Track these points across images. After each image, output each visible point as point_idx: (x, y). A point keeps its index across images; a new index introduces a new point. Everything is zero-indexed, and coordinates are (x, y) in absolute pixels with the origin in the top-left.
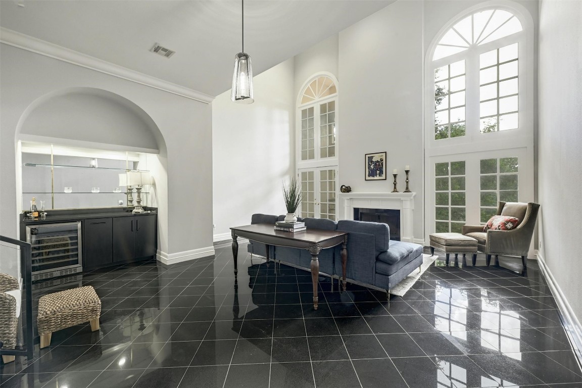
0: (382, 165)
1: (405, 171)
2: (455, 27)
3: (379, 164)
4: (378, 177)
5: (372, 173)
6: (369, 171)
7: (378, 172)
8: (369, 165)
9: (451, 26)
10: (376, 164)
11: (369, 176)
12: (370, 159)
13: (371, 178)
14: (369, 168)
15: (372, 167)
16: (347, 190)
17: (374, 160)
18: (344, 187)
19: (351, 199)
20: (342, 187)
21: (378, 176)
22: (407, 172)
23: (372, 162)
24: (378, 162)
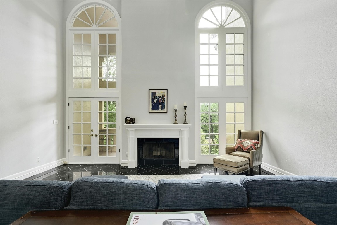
0: (164, 101)
1: (184, 106)
2: (212, 9)
3: (161, 99)
4: (160, 111)
5: (155, 107)
6: (152, 105)
7: (160, 106)
8: (153, 100)
9: (210, 8)
10: (158, 100)
11: (152, 109)
12: (154, 94)
13: (154, 111)
14: (153, 102)
15: (155, 101)
16: (131, 121)
17: (157, 95)
18: (128, 119)
19: (136, 130)
20: (126, 118)
21: (160, 109)
22: (185, 107)
23: (155, 97)
24: (160, 97)
